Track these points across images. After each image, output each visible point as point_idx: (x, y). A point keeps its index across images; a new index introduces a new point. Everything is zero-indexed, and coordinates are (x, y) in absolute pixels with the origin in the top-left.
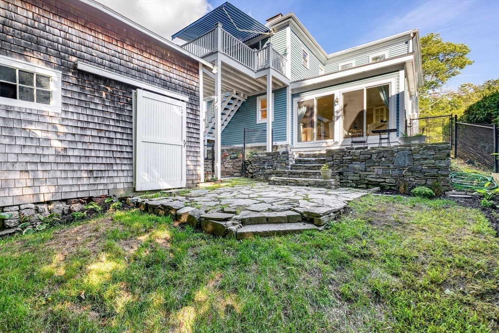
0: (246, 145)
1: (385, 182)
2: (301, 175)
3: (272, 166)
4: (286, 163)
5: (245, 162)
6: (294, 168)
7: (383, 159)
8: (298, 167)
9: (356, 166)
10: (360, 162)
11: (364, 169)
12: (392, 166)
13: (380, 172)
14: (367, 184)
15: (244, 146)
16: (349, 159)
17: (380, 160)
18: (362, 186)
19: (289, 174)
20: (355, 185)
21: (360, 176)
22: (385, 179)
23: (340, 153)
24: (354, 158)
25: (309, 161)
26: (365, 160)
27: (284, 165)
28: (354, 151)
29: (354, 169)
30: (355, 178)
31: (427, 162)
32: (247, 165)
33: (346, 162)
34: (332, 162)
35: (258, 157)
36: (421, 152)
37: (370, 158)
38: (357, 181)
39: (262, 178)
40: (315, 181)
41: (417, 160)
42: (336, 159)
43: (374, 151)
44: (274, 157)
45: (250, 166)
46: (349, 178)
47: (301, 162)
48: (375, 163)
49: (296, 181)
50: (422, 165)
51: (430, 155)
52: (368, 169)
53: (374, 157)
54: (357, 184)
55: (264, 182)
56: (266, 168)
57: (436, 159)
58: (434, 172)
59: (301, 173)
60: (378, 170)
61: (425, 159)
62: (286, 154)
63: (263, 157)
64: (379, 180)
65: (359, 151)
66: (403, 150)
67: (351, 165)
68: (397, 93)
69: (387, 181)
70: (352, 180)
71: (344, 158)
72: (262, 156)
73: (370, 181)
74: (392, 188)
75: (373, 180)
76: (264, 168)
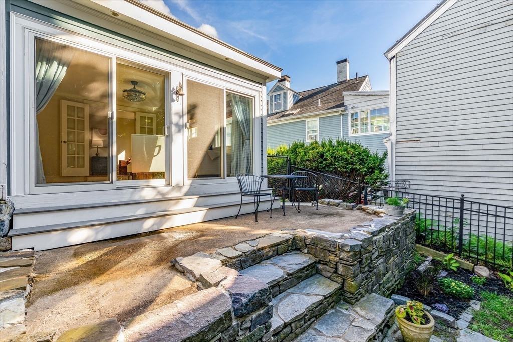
7: (395, 244)
11: (385, 271)
12: (398, 253)
13: (394, 268)
17: (393, 246)
23: (369, 249)
31: (410, 236)
33: (373, 267)
34: (360, 275)
36: (409, 226)
37: (389, 246)
42: (365, 266)
48: (391, 253)
50: (409, 241)
51: (412, 228)
52: (388, 268)
58: (412, 248)
60: (392, 265)
61: (411, 233)
64: (393, 282)
66: (403, 225)
69: (396, 278)
71: (372, 258)
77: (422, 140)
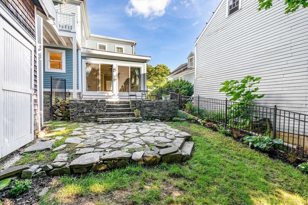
0: (53, 89)
1: (158, 116)
2: (119, 116)
3: (90, 110)
4: (103, 108)
5: (52, 107)
6: (109, 111)
7: (158, 106)
8: (111, 110)
9: (147, 109)
10: (148, 107)
11: (150, 111)
12: (161, 109)
13: (157, 112)
14: (152, 118)
15: (51, 90)
16: (144, 106)
17: (156, 106)
18: (149, 119)
19: (110, 116)
20: (146, 119)
21: (149, 114)
22: (158, 115)
23: (139, 103)
24: (146, 105)
25: (116, 106)
26: (150, 106)
27: (102, 109)
28: (146, 101)
29: (146, 111)
30: (146, 115)
31: (172, 107)
32: (54, 109)
33: (142, 107)
34: (135, 107)
35: (76, 103)
36: (170, 103)
37: (153, 105)
38: (147, 117)
39: (81, 120)
40: (133, 119)
41: (170, 106)
42: (137, 106)
43: (154, 102)
44: (93, 103)
45: (58, 110)
46: (143, 116)
47: (111, 107)
48: (155, 108)
49: (121, 120)
50: (170, 108)
51: (173, 104)
52: (152, 111)
53: (154, 105)
54: (147, 119)
55: (82, 122)
56: (85, 111)
57: (174, 106)
58: (174, 111)
59: (119, 115)
60: (156, 111)
61: (172, 106)
62: (103, 101)
63: (82, 104)
64: (156, 116)
65: (148, 102)
66: (165, 102)
67: (144, 109)
68: (144, 73)
69: (159, 116)
70: (145, 117)
71: (141, 105)
72: (81, 102)
73: (153, 116)
74: (161, 119)
75: (154, 115)
76: (83, 112)
77: (203, 77)
